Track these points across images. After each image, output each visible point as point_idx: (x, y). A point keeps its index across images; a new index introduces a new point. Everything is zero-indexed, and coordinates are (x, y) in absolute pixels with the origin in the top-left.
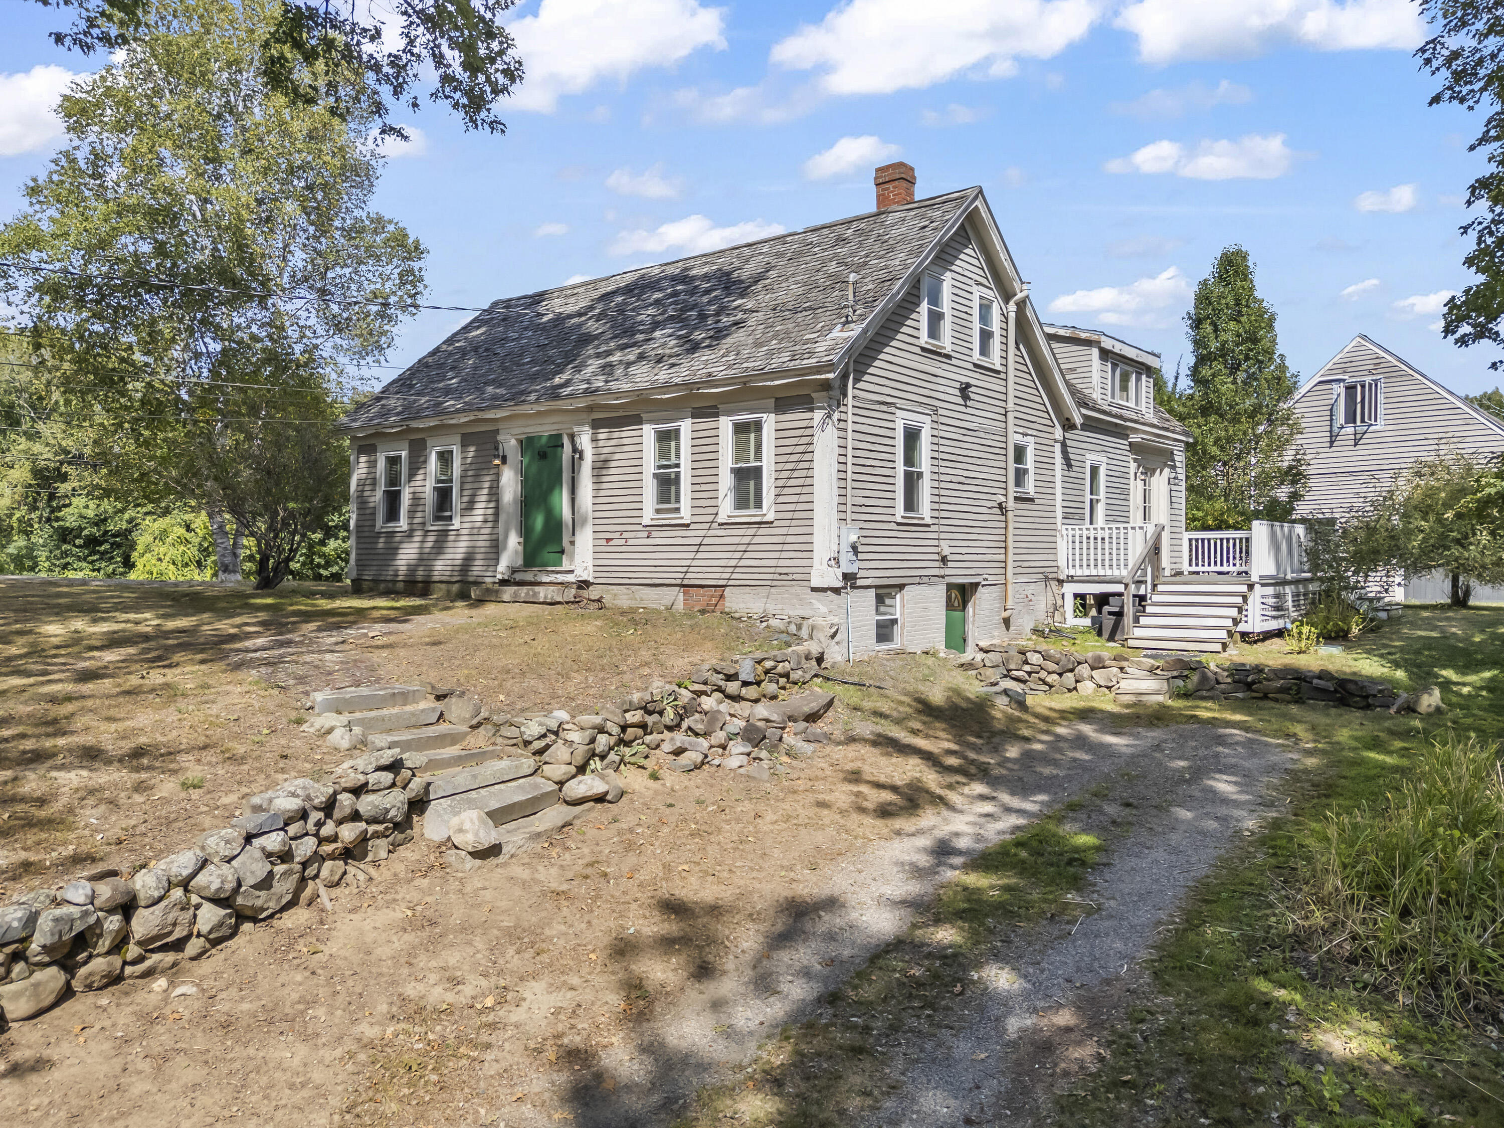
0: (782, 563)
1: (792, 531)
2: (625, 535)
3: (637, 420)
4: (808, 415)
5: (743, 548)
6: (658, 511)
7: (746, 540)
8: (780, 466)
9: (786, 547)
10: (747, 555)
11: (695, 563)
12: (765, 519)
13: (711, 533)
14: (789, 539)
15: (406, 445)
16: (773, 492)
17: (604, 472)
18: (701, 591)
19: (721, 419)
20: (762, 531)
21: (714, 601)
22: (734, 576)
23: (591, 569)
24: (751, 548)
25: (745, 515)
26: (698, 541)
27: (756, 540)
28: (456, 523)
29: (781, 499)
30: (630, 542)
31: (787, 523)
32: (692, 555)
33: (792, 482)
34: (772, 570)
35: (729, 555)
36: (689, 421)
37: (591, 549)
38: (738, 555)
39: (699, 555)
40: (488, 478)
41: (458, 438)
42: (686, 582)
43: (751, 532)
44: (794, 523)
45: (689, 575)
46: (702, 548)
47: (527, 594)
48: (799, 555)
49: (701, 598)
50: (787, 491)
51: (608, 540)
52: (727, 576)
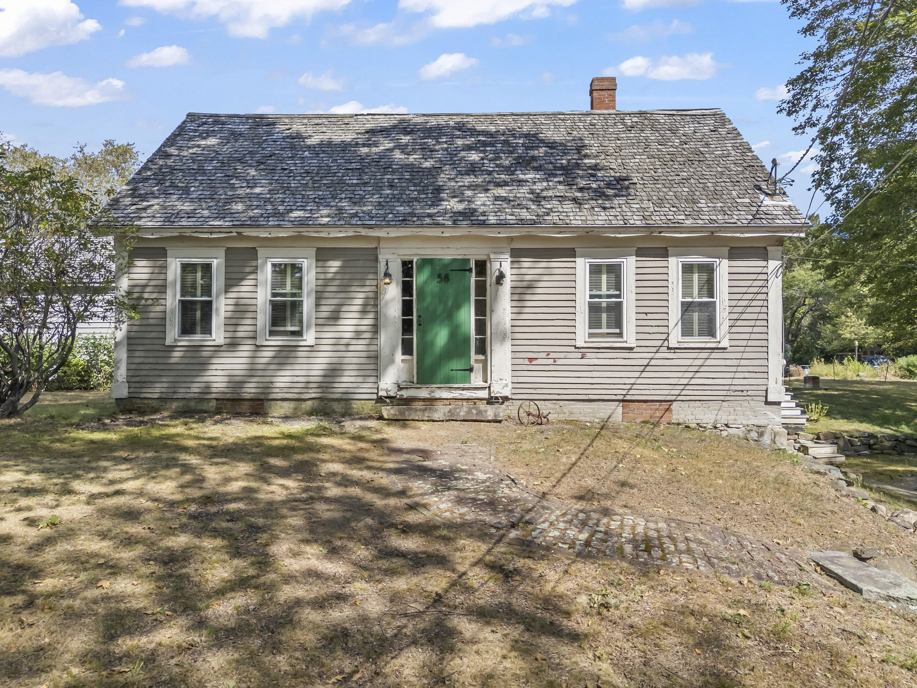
0: (735, 382)
1: (745, 355)
2: (552, 355)
3: (571, 253)
4: (764, 263)
5: (695, 369)
6: (591, 335)
7: (700, 362)
8: (734, 303)
9: (740, 369)
10: (698, 375)
11: (639, 381)
12: (720, 346)
13: (658, 355)
14: (743, 362)
15: (222, 253)
16: (727, 323)
17: (528, 297)
18: (644, 405)
19: (670, 259)
20: (714, 355)
21: (658, 414)
22: (684, 392)
23: (510, 385)
24: (703, 369)
25: (696, 341)
26: (645, 362)
27: (708, 362)
28: (309, 337)
29: (734, 330)
30: (559, 362)
31: (742, 349)
32: (637, 374)
33: (744, 316)
34: (727, 388)
35: (680, 375)
36: (634, 258)
37: (510, 368)
38: (690, 375)
39: (644, 374)
40: (362, 295)
41: (313, 252)
42: (628, 398)
43: (705, 355)
44: (748, 349)
45: (631, 392)
46: (648, 369)
47: (469, 412)
48: (754, 375)
49: (645, 412)
50: (739, 323)
51: (531, 359)
52: (677, 392)
